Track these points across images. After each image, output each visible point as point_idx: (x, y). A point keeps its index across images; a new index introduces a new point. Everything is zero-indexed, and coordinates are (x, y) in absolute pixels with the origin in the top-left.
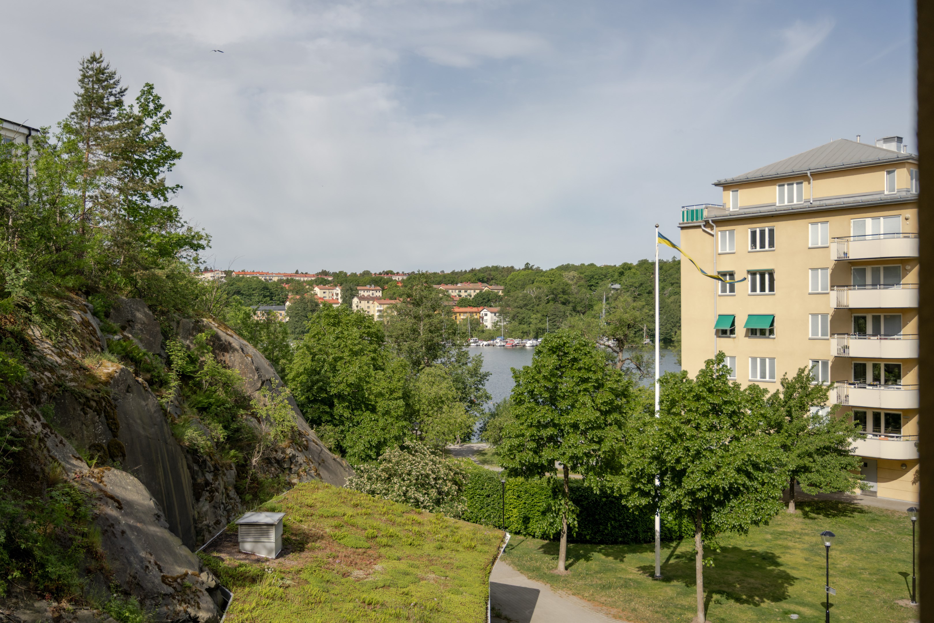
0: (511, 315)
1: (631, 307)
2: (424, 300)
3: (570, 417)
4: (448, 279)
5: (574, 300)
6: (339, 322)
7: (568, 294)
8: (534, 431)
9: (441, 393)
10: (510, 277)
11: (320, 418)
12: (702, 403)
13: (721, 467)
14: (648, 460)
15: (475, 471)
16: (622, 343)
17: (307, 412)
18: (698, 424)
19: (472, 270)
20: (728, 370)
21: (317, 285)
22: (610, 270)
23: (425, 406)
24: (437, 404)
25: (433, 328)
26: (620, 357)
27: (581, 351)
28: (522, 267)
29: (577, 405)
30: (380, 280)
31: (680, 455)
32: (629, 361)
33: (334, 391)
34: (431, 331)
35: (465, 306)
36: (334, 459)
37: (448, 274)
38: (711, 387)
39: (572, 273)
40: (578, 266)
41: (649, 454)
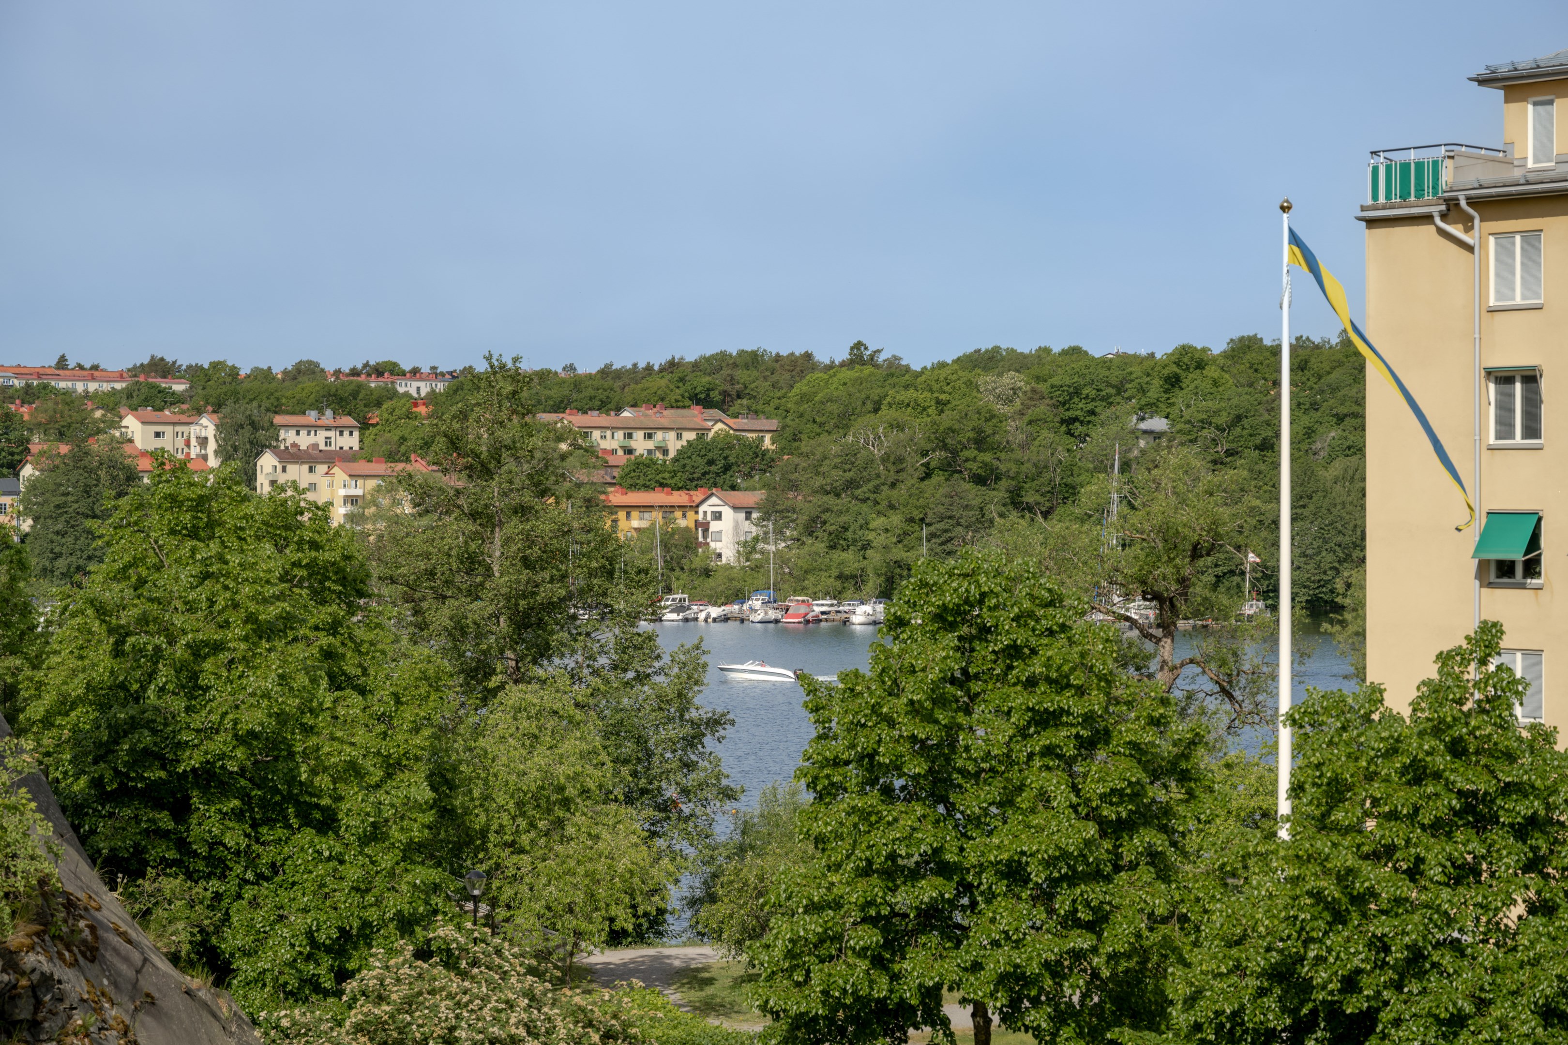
0: (803, 519)
1: (1201, 487)
2: (505, 454)
3: (996, 841)
4: (590, 392)
5: (1014, 468)
6: (212, 524)
7: (994, 448)
8: (875, 887)
9: (562, 771)
10: (801, 387)
11: (139, 851)
12: (1430, 789)
13: (1491, 1002)
14: (1253, 983)
15: (674, 1033)
16: (1173, 606)
17: (93, 832)
18: (1419, 860)
19: (672, 365)
20: (1516, 682)
21: (134, 409)
22: (1137, 370)
23: (506, 819)
24: (549, 811)
25: (535, 552)
26: (1166, 656)
27: (1038, 620)
28: (842, 355)
29: (1024, 800)
30: (355, 394)
31: (1356, 962)
32: (1196, 669)
33: (191, 760)
34: (526, 562)
35: (646, 487)
36: (188, 992)
37: (590, 377)
38: (1461, 738)
39: (1010, 379)
40: (1030, 355)
41: (1257, 962)
